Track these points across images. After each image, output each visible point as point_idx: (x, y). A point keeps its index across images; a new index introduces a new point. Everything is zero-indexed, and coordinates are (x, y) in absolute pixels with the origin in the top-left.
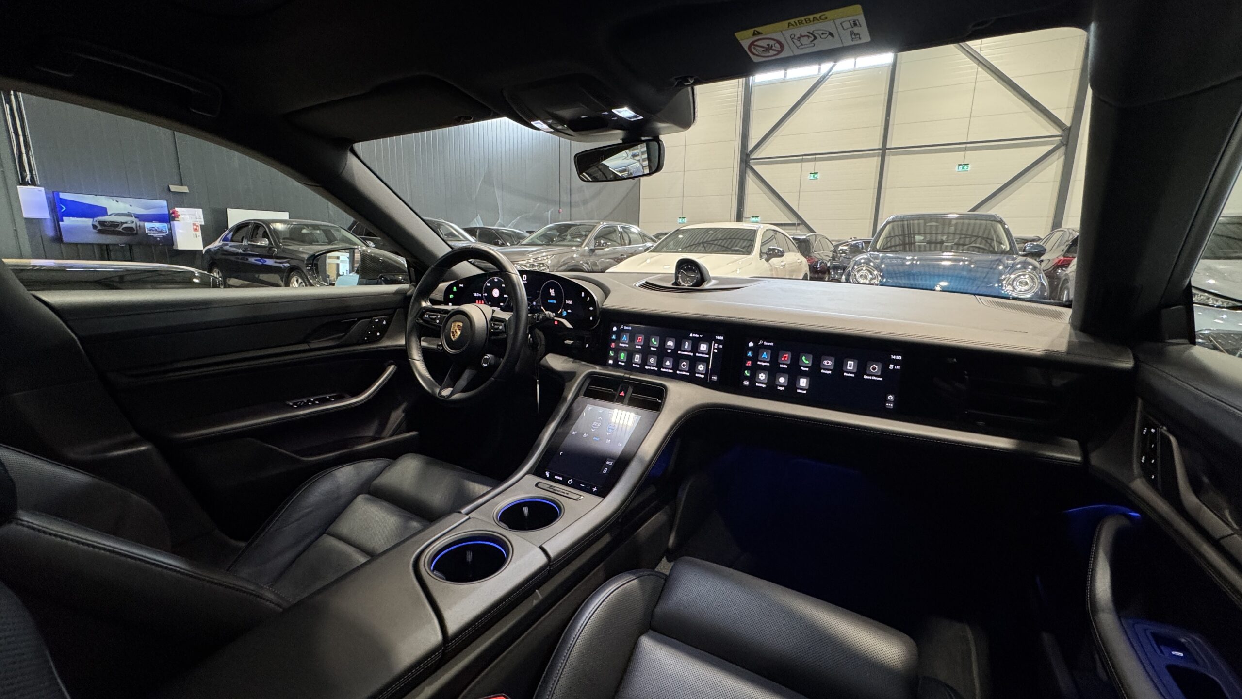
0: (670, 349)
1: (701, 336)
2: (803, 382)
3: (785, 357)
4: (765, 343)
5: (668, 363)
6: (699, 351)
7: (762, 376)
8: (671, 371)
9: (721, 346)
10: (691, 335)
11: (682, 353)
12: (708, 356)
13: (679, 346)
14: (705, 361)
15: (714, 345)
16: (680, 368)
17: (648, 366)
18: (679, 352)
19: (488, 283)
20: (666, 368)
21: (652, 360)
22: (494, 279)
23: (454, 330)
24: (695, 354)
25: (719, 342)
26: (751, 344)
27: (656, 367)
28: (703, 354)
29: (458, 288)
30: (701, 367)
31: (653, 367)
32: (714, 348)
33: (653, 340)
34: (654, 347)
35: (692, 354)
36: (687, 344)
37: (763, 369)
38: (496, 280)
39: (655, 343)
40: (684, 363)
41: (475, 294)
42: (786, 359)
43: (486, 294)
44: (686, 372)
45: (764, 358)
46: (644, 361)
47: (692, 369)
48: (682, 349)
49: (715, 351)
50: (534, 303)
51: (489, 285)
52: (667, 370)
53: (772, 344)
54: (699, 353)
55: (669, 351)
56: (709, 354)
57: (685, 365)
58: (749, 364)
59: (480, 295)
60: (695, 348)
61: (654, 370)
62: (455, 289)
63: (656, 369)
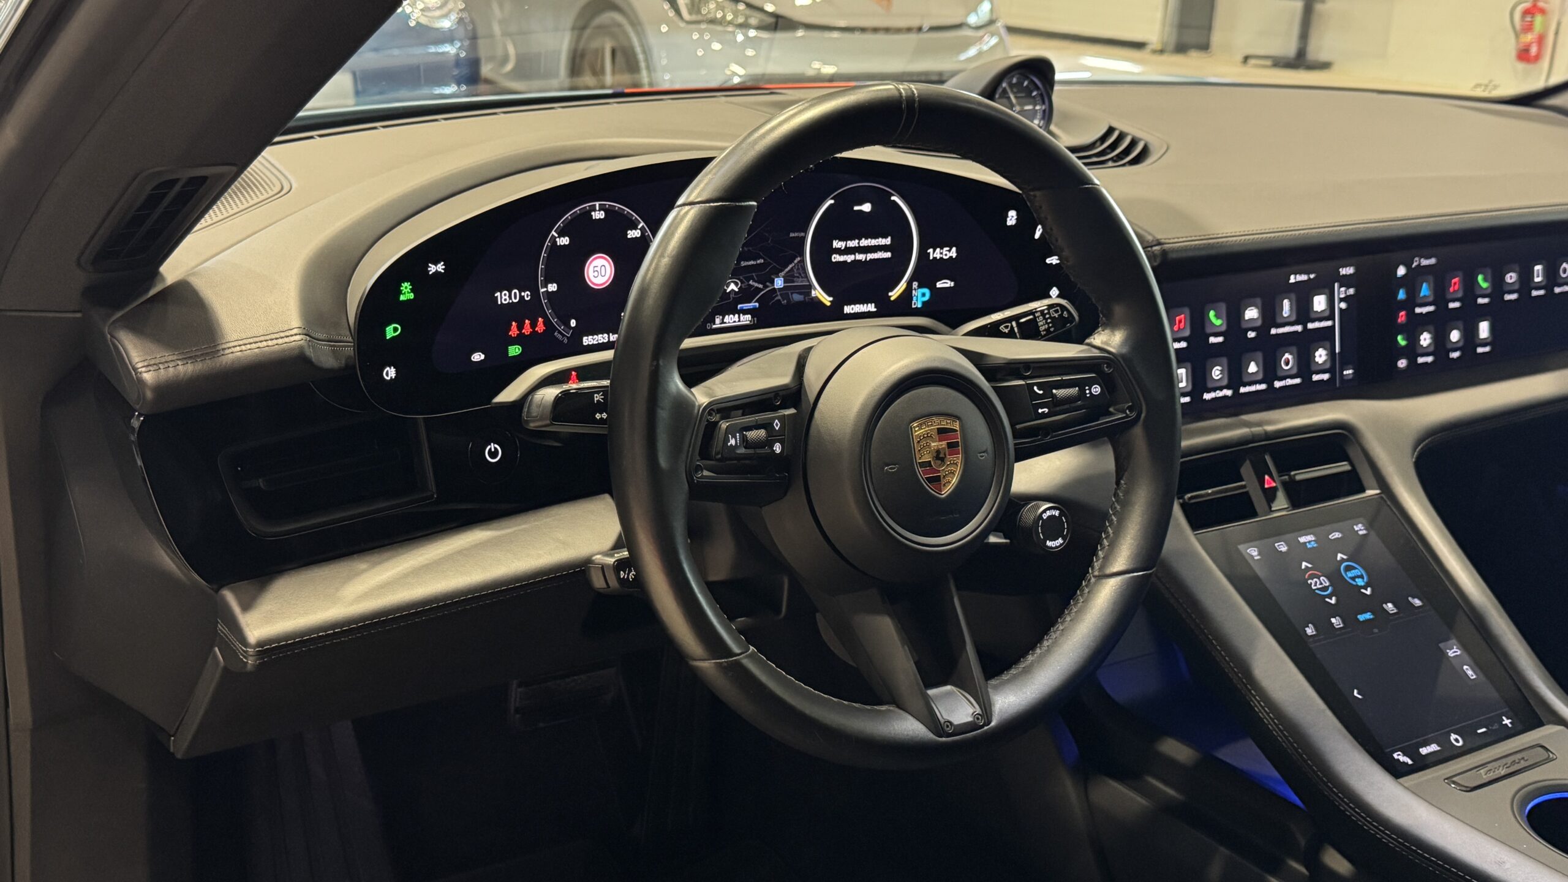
0: (1253, 329)
1: (1312, 276)
2: (1484, 329)
3: (1455, 283)
4: (1425, 262)
5: (1253, 368)
6: (1313, 316)
7: (1425, 339)
8: (1263, 387)
9: (1351, 291)
10: (1292, 280)
11: (1281, 330)
12: (1329, 323)
13: (1270, 316)
14: (1325, 336)
15: (1339, 294)
16: (1280, 374)
17: (1209, 391)
18: (1273, 331)
19: (561, 234)
20: (1250, 384)
21: (1216, 373)
22: (587, 214)
23: (927, 458)
24: (1305, 327)
25: (1346, 281)
26: (1401, 271)
27: (1228, 387)
28: (1321, 320)
29: (421, 282)
30: (1321, 356)
31: (1221, 389)
32: (1341, 300)
33: (1212, 314)
34: (1216, 335)
35: (1299, 328)
36: (1286, 303)
37: (1423, 322)
38: (599, 215)
39: (1218, 322)
40: (1287, 356)
41: (503, 297)
42: (1457, 287)
43: (553, 287)
44: (1292, 377)
45: (1425, 296)
46: (1200, 382)
47: (1305, 366)
48: (1279, 321)
49: (1343, 305)
50: (779, 283)
51: (564, 241)
52: (1253, 388)
53: (1433, 261)
54: (1313, 321)
55: (1251, 335)
56: (1331, 317)
57: (1288, 360)
58: (1402, 317)
59: (527, 295)
60: (1304, 313)
61: (1225, 397)
62: (407, 293)
63: (1228, 393)
